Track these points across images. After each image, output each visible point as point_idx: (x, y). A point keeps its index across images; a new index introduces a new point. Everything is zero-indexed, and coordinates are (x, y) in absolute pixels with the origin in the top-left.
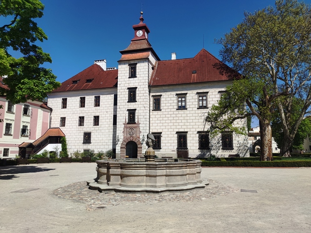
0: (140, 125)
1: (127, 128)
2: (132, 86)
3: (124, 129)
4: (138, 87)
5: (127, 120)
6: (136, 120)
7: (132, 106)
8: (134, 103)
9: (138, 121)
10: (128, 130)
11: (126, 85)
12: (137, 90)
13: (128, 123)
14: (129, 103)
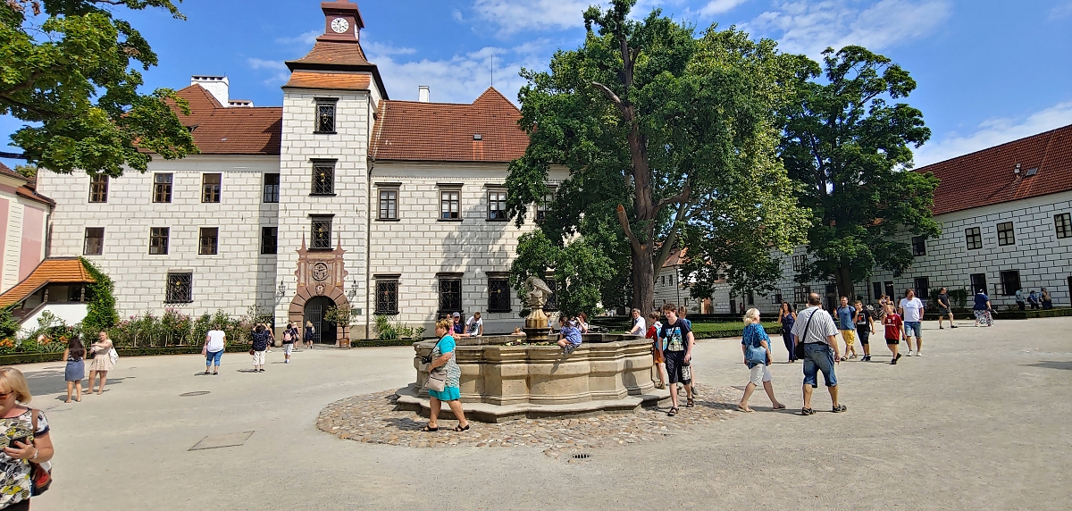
0: (345, 256)
1: (308, 261)
2: (323, 154)
3: (299, 264)
4: (341, 158)
5: (308, 243)
6: (334, 243)
7: (322, 205)
8: (327, 200)
9: (339, 245)
10: (310, 266)
11: (305, 151)
12: (337, 165)
13: (311, 250)
14: (315, 199)
